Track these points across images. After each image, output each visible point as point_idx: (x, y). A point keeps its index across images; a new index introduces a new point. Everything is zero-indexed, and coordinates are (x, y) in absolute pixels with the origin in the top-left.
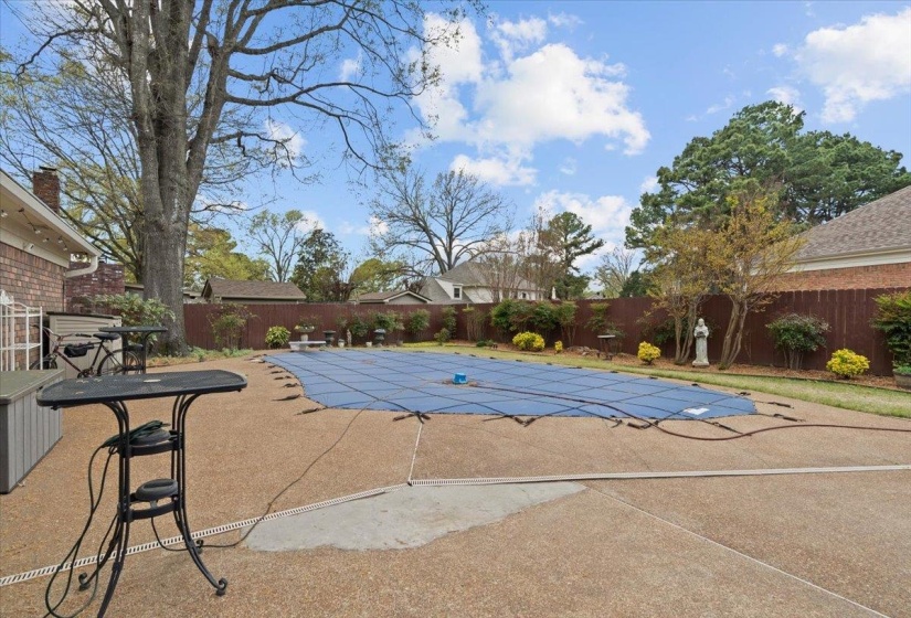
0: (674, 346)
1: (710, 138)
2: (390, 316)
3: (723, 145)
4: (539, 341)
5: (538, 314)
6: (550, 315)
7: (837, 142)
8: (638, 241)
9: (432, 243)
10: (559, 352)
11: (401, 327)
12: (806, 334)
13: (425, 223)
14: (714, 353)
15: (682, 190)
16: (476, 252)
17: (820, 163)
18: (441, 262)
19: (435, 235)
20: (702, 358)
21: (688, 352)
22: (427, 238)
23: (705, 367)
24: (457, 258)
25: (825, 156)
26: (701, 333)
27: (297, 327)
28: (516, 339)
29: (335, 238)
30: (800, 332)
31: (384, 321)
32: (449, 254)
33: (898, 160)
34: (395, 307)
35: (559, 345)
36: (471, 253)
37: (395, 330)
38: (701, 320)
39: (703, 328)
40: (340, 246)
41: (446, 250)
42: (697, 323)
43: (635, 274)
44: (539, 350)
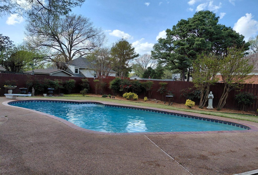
0: (199, 101)
1: (187, 20)
2: (56, 82)
3: (193, 24)
4: (136, 96)
5: (135, 85)
6: (140, 86)
7: (227, 29)
8: (156, 56)
9: (61, 47)
10: (145, 101)
11: (61, 87)
12: (250, 99)
13: (58, 37)
14: (215, 104)
15: (175, 38)
16: (83, 54)
17: (223, 36)
18: (66, 56)
19: (62, 43)
20: (210, 106)
21: (205, 104)
22: (58, 44)
23: (212, 109)
24: (74, 55)
25: (225, 33)
26: (211, 97)
27: (5, 86)
28: (124, 95)
29: (10, 40)
30: (248, 98)
31: (53, 84)
32: (70, 54)
33: (243, 38)
34: (57, 78)
35: (146, 98)
36: (81, 54)
37: (59, 88)
38: (211, 92)
39: (211, 95)
40: (13, 43)
41: (68, 51)
42: (209, 93)
43: (150, 68)
44: (135, 100)
